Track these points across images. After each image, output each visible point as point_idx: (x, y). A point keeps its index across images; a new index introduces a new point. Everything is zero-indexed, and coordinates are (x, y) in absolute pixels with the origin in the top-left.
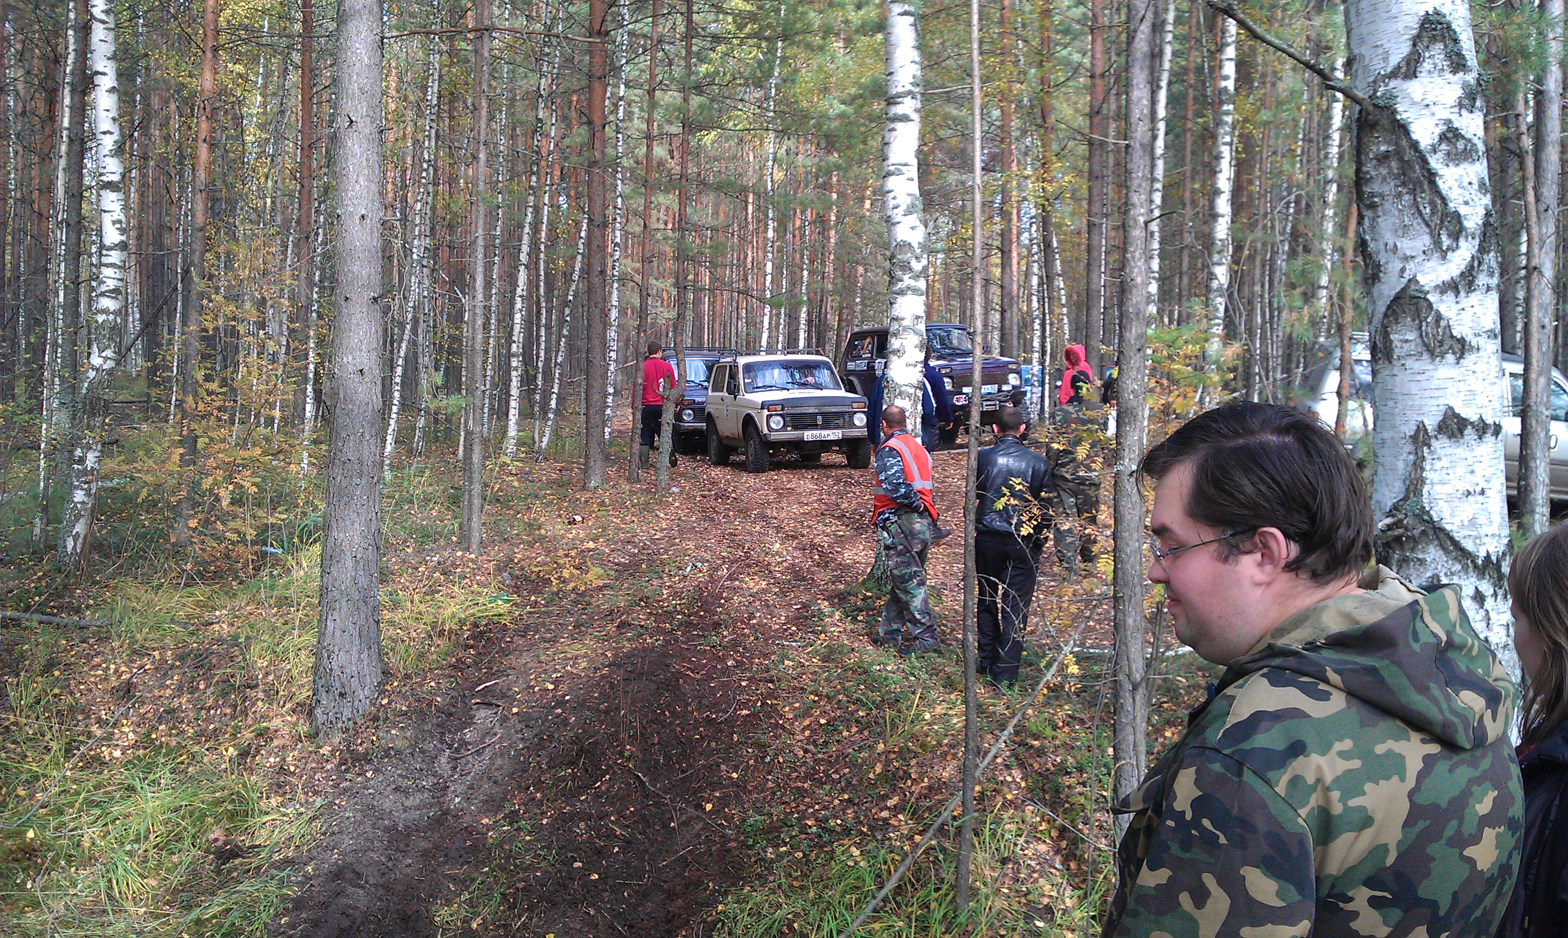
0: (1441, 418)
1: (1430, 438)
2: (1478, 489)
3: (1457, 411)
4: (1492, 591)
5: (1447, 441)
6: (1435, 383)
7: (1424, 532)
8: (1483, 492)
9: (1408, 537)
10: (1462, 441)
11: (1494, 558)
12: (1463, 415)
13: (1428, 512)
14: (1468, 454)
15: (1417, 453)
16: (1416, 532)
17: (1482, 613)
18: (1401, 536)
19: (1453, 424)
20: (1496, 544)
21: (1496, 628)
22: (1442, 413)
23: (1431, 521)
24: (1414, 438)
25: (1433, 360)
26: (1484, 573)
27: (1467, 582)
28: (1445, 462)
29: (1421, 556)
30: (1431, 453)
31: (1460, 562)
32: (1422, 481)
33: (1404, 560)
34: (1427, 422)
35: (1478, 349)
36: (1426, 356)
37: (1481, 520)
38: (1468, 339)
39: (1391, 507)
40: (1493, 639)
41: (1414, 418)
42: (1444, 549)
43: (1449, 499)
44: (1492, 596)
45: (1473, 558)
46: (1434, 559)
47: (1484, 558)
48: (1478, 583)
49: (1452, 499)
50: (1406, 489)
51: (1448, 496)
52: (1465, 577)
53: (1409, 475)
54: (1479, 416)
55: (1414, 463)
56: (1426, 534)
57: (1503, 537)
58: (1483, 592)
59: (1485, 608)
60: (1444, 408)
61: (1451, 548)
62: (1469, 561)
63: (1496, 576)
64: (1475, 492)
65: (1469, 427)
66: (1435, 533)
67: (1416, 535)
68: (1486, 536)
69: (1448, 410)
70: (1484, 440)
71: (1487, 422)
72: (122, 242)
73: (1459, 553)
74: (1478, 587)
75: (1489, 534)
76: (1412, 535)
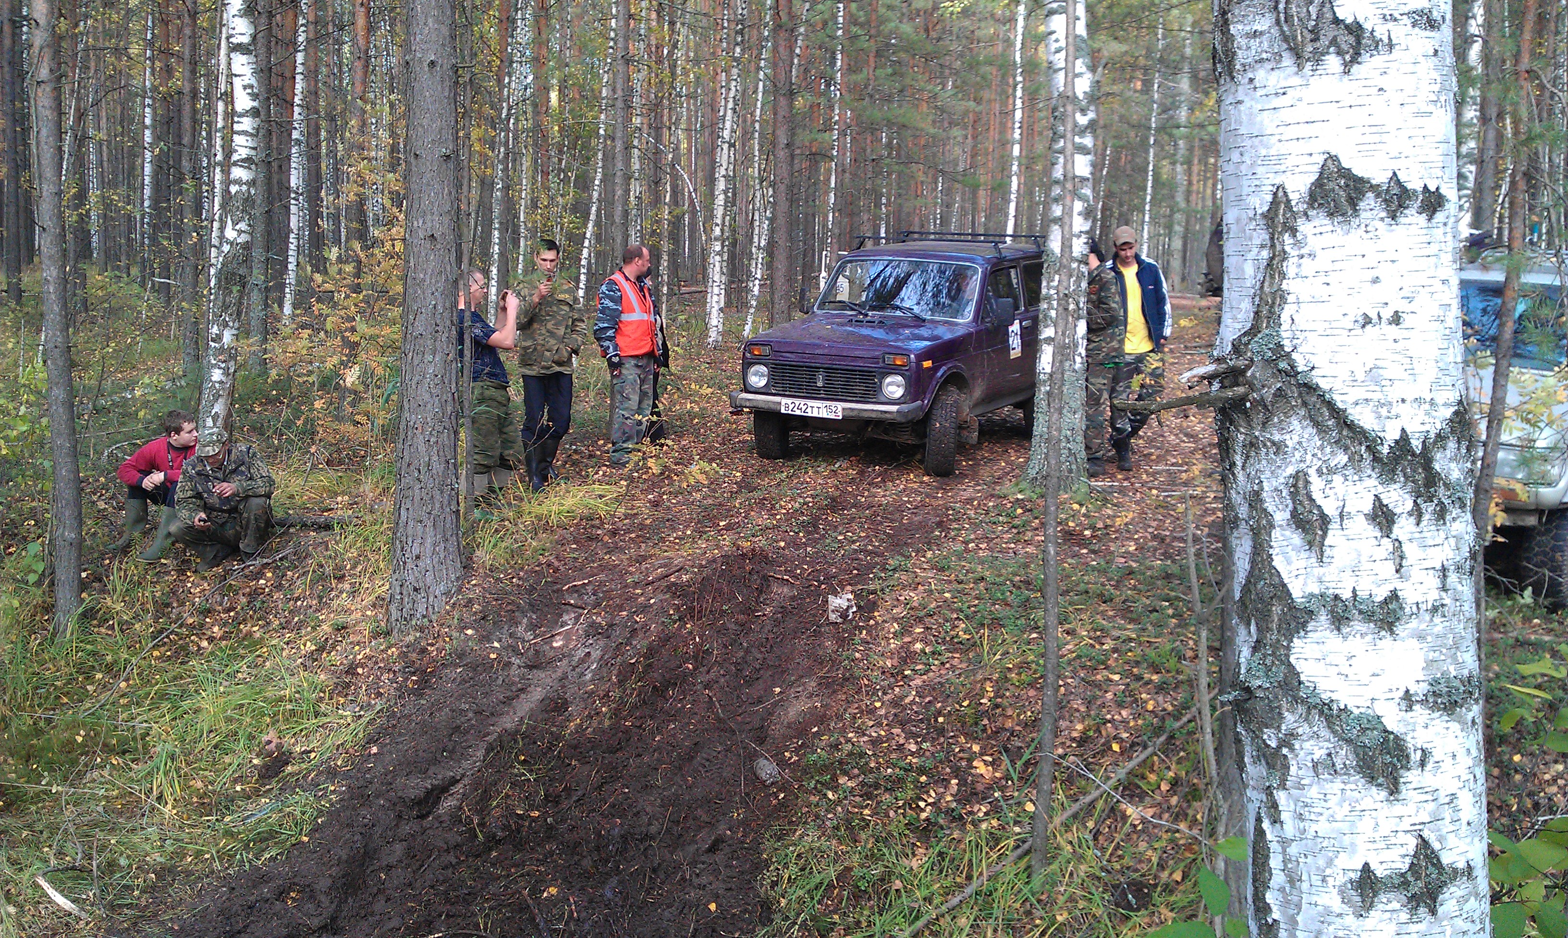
0: (1314, 177)
1: (1295, 216)
2: (1387, 314)
3: (1345, 165)
4: (1409, 505)
5: (1327, 221)
6: (1302, 113)
7: (1280, 394)
8: (1396, 319)
9: (1255, 403)
10: (1355, 222)
11: (1416, 444)
12: (1358, 172)
13: (1288, 355)
14: (1368, 247)
15: (1273, 246)
16: (1268, 393)
17: (1387, 544)
18: (1243, 399)
19: (1337, 186)
20: (1422, 417)
21: (1416, 573)
22: (1316, 168)
23: (1292, 372)
24: (1270, 217)
25: (1300, 67)
26: (1393, 471)
27: (1359, 486)
28: (1323, 261)
29: (1277, 437)
30: (1298, 244)
31: (1346, 449)
32: (1280, 297)
33: (1252, 444)
34: (1290, 188)
35: (1391, 46)
36: (1288, 60)
37: (1392, 371)
38: (1368, 26)
39: (1230, 348)
40: (1410, 595)
41: (1269, 180)
42: (1316, 424)
43: (1328, 332)
44: (1410, 514)
45: (1370, 441)
46: (1300, 443)
47: (1397, 442)
48: (1380, 489)
49: (1335, 332)
50: (1256, 313)
51: (1327, 325)
52: (1356, 478)
53: (1262, 287)
54: (1391, 175)
55: (1269, 265)
56: (1285, 396)
57: (1445, 404)
58: (1391, 506)
59: (1393, 536)
60: (1321, 159)
61: (1330, 423)
62: (1363, 448)
63: (1420, 477)
64: (1380, 318)
65: (1370, 195)
66: (1300, 394)
67: (1269, 398)
68: (1403, 401)
69: (1330, 162)
70: (1402, 220)
71: (1409, 186)
72: (253, 108)
73: (1345, 433)
74: (1382, 496)
75: (1409, 398)
76: (1262, 399)
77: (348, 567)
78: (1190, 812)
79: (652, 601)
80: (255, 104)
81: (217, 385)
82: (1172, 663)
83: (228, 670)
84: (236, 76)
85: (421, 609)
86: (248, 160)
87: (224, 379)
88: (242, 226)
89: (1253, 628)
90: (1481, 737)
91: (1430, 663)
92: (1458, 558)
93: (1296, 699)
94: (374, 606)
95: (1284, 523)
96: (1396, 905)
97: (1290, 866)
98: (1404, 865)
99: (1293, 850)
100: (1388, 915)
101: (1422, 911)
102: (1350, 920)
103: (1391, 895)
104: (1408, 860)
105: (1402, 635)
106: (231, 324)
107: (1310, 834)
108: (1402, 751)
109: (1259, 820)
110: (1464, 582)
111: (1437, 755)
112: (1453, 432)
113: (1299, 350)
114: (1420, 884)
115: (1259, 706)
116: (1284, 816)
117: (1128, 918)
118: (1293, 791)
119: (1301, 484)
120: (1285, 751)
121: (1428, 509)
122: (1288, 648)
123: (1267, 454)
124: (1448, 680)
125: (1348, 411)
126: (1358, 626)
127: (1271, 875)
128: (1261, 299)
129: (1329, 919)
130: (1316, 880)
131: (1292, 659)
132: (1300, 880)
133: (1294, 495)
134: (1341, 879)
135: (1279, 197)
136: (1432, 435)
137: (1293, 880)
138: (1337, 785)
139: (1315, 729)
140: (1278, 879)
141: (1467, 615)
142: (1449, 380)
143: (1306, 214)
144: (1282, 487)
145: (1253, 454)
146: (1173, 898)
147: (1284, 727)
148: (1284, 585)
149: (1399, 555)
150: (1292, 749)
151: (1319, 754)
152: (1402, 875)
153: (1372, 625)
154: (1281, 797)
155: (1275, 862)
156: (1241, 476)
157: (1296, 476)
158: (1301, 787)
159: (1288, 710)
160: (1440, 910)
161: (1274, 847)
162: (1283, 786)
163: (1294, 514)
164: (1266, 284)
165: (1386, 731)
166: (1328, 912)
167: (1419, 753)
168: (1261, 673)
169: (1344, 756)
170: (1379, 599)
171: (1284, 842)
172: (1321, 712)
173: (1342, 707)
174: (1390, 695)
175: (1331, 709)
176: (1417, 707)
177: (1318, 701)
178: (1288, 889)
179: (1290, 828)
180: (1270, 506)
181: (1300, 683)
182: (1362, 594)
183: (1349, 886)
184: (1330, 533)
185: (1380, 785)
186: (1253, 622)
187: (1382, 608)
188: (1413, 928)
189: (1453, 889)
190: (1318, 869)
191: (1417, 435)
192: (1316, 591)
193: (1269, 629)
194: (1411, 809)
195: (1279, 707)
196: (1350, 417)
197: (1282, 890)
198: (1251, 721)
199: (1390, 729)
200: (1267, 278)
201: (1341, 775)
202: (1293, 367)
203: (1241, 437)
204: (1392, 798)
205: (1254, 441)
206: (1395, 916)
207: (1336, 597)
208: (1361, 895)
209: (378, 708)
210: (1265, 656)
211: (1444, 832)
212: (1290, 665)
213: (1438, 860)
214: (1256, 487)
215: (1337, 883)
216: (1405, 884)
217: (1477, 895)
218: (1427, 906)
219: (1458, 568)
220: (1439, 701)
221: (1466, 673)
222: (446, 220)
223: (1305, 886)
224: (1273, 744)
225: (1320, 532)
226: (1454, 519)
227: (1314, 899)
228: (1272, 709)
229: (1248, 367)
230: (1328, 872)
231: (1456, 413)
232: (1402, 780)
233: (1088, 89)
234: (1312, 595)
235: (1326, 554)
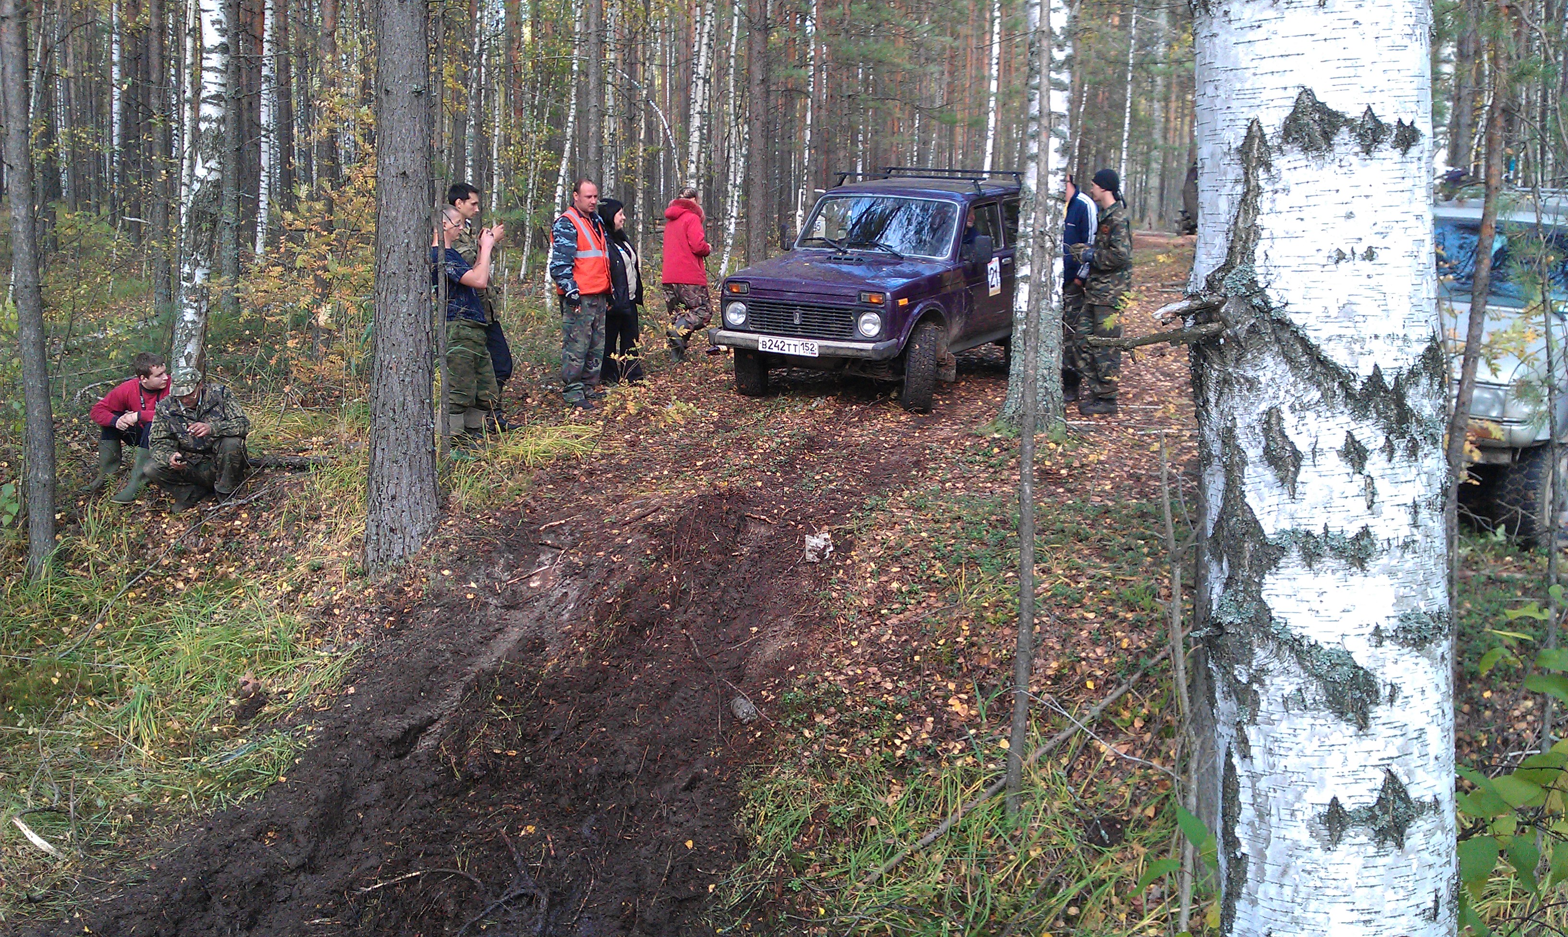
0: (1288, 112)
1: (1269, 150)
2: (1361, 249)
3: (1320, 98)
4: (1382, 441)
5: (1301, 156)
6: (1277, 46)
7: (1253, 330)
8: (1370, 255)
9: (1228, 339)
10: (1329, 156)
11: (1389, 380)
12: (1332, 106)
13: (1262, 291)
14: (1342, 182)
15: (1247, 181)
16: (1242, 330)
17: (1359, 480)
18: (1217, 335)
19: (1311, 120)
20: (1395, 353)
21: (1388, 510)
22: (1291, 103)
23: (1266, 308)
24: (1244, 151)
26: (1366, 407)
27: (1332, 423)
28: (1297, 196)
29: (1250, 374)
30: (1271, 179)
31: (1319, 385)
32: (1254, 232)
33: (1225, 381)
34: (1264, 122)
37: (1366, 307)
39: (1204, 284)
40: (1381, 531)
41: (1244, 114)
42: (1290, 360)
43: (1302, 268)
44: (1382, 450)
45: (1344, 378)
46: (1273, 379)
47: (1370, 378)
48: (1353, 425)
49: (1309, 268)
50: (1231, 249)
51: (1300, 261)
52: (1329, 414)
53: (1236, 223)
54: (1365, 109)
55: (1243, 201)
56: (1258, 333)
57: (1418, 341)
58: (1363, 443)
59: (1365, 472)
60: (1295, 93)
61: (1303, 359)
62: (1336, 384)
63: (1393, 413)
64: (1353, 253)
65: (1344, 129)
66: (1274, 330)
67: (1242, 335)
68: (1376, 337)
69: (1304, 96)
70: (1376, 154)
71: (1384, 120)
72: (222, 44)
73: (1318, 369)
74: (1354, 433)
75: (1383, 334)
76: (1236, 335)
77: (324, 507)
78: (1164, 749)
79: (629, 541)
80: (224, 40)
81: (189, 325)
82: (1147, 602)
83: (204, 611)
84: (204, 11)
85: (398, 550)
86: (218, 97)
87: (196, 319)
88: (212, 164)
89: (1225, 564)
90: (1449, 673)
91: (1400, 599)
92: (1430, 495)
93: (1267, 635)
94: (350, 546)
95: (1257, 460)
96: (1363, 839)
97: (1259, 800)
98: (1372, 800)
99: (1263, 784)
100: (1355, 848)
101: (1390, 844)
102: (1318, 853)
103: (1359, 829)
104: (1376, 795)
105: (1373, 571)
106: (203, 263)
107: (1280, 768)
108: (1372, 686)
109: (1229, 755)
110: (1435, 519)
111: (1406, 690)
112: (1425, 368)
113: (1273, 285)
114: (1387, 818)
115: (1230, 641)
116: (1254, 751)
117: (1100, 853)
118: (1263, 726)
119: (1274, 421)
120: (1255, 686)
121: (1401, 445)
122: (1260, 584)
123: (1240, 391)
124: (1418, 616)
125: (1322, 347)
126: (1329, 562)
127: (1240, 809)
128: (1235, 234)
129: (1297, 852)
130: (1285, 814)
131: (1264, 596)
132: (1269, 814)
133: (1267, 431)
134: (1310, 813)
135: (1254, 132)
136: (1405, 371)
137: (1262, 814)
138: (1307, 720)
139: (1286, 664)
140: (1247, 813)
141: (1438, 551)
142: (1422, 316)
143: (1280, 149)
144: (1255, 424)
145: (1226, 390)
146: (1146, 834)
147: (1254, 663)
148: (1257, 522)
149: (1370, 492)
150: (1262, 684)
151: (1290, 689)
152: (1371, 809)
153: (1343, 561)
154: (1251, 732)
155: (1244, 797)
156: (1214, 413)
157: (1269, 413)
158: (1271, 722)
159: (1259, 646)
160: (1408, 844)
161: (1244, 781)
162: (1253, 721)
163: (1267, 450)
164: (1241, 219)
165: (1356, 667)
166: (1296, 846)
167: (1388, 688)
168: (1233, 610)
169: (1314, 691)
170: (1351, 535)
171: (1254, 777)
172: (1292, 648)
173: (1313, 643)
174: (1360, 631)
175: (1301, 645)
176: (1387, 643)
177: (1289, 637)
178: (1257, 824)
179: (1259, 763)
180: (1242, 442)
181: (1271, 619)
182: (1334, 530)
183: (1318, 820)
184: (1302, 469)
185: (1349, 720)
186: (1225, 559)
187: (1353, 544)
188: (1380, 861)
189: (1420, 823)
190: (1287, 802)
191: (1390, 371)
192: (1288, 528)
193: (1240, 565)
194: (1380, 743)
195: (1250, 643)
196: (1324, 354)
197: (1251, 824)
198: (1222, 657)
199: (1359, 665)
200: (1241, 213)
201: (1311, 710)
202: (1266, 303)
203: (1215, 374)
204: (1361, 733)
205: (1228, 377)
206: (1362, 849)
207: (1308, 534)
208: (1329, 829)
209: (355, 648)
210: (1237, 592)
211: (1413, 765)
212: (1261, 601)
213: (1406, 794)
214: (1229, 424)
215: (1306, 817)
216: (1373, 818)
217: (1443, 828)
218: (1395, 839)
219: (1430, 504)
220: (1409, 636)
221: (1436, 608)
222: (418, 157)
223: (1274, 820)
224: (1244, 679)
225: (1292, 469)
226: (1426, 455)
227: (1282, 833)
228: (1243, 645)
229: (1222, 303)
230: (1297, 806)
231: (1429, 349)
232: (1371, 715)
233: (1065, 25)
234: (1284, 532)
235: (1298, 491)
